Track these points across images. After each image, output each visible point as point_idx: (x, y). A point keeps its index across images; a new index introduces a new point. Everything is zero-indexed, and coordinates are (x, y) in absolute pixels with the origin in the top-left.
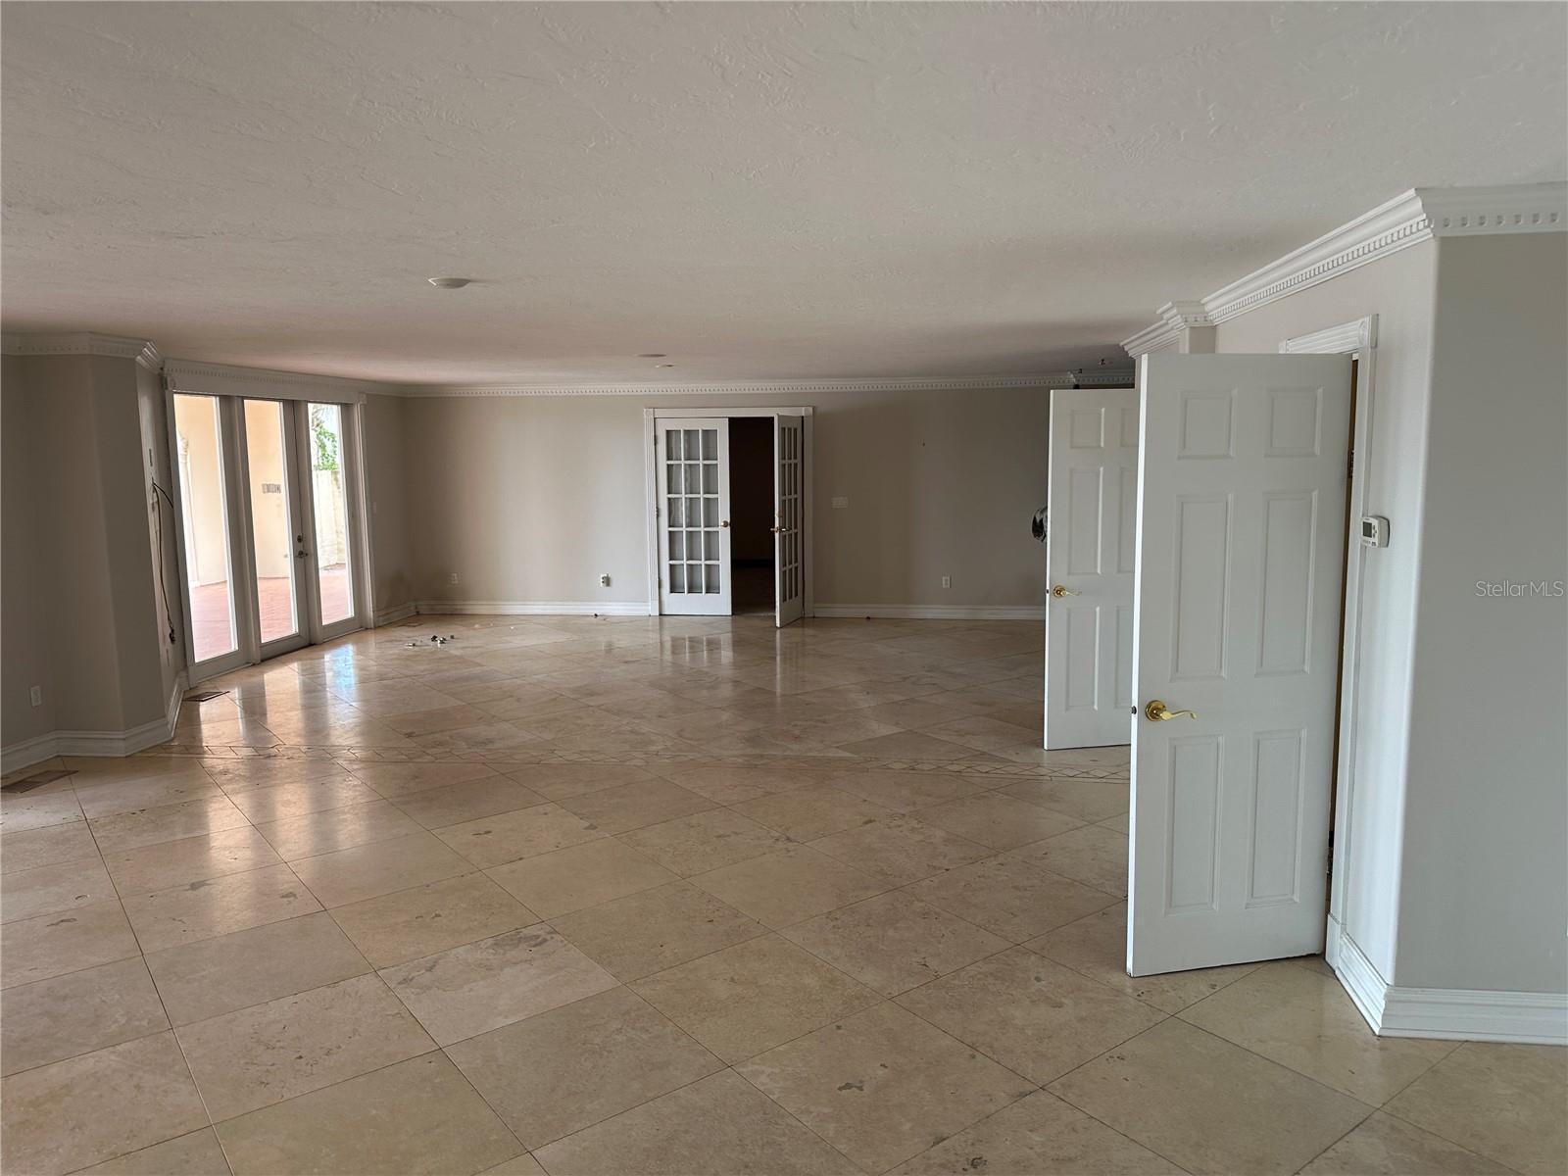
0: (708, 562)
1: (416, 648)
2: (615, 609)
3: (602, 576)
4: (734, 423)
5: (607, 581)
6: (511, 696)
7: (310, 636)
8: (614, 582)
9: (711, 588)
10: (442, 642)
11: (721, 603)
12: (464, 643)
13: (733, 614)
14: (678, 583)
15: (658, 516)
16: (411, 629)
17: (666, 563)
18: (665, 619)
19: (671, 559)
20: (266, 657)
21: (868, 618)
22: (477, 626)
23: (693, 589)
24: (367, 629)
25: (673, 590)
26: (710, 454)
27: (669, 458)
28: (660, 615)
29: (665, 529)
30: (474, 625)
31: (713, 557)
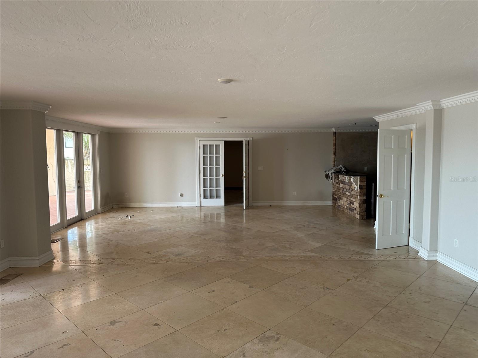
0: (217, 188)
1: (122, 220)
2: (185, 204)
3: (180, 193)
4: (226, 142)
5: (182, 195)
6: (174, 236)
7: (81, 216)
8: (184, 195)
9: (218, 197)
10: (131, 217)
11: (221, 201)
12: (139, 218)
13: (225, 205)
14: (206, 194)
15: (200, 173)
16: (115, 213)
17: (202, 188)
18: (202, 207)
19: (204, 187)
20: (69, 224)
21: (270, 206)
22: (138, 211)
23: (211, 197)
24: (98, 213)
25: (205, 197)
26: (217, 152)
27: (204, 154)
28: (200, 206)
29: (202, 177)
30: (137, 211)
31: (218, 186)
